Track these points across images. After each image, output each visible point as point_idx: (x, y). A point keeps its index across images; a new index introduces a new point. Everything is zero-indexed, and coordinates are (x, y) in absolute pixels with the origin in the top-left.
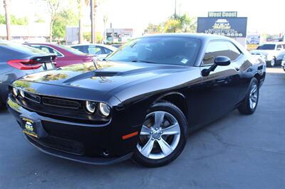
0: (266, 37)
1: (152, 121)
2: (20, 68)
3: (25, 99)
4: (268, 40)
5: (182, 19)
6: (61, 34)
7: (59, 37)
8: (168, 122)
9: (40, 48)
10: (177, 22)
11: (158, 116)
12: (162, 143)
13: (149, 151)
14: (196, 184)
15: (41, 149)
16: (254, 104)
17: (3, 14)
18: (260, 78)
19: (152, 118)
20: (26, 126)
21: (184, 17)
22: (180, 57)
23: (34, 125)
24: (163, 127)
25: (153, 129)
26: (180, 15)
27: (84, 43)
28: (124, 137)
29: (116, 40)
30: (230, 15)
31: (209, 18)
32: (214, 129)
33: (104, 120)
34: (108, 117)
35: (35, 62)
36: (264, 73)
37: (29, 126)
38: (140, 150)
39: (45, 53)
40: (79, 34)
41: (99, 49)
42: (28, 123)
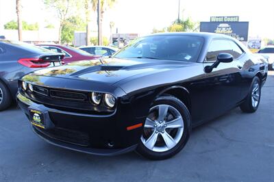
0: (267, 42)
1: (156, 114)
2: (30, 66)
3: (33, 93)
4: (268, 44)
5: (185, 25)
6: (70, 39)
7: (68, 41)
8: (171, 116)
9: (50, 48)
10: (180, 27)
11: (162, 109)
12: (166, 136)
13: (153, 143)
16: (257, 102)
17: (16, 21)
18: (262, 78)
19: (156, 111)
20: (34, 118)
21: (187, 22)
22: (184, 54)
23: (41, 116)
24: (167, 120)
25: (157, 122)
26: (183, 19)
27: (90, 45)
28: (129, 128)
29: (121, 45)
30: (232, 20)
31: (211, 22)
32: (216, 125)
33: (109, 110)
34: (113, 108)
35: (44, 61)
36: (266, 74)
37: (37, 118)
38: (144, 142)
39: (54, 52)
40: (86, 39)
41: (105, 52)
42: (35, 114)
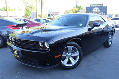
1: (67, 50)
2: (12, 28)
3: (14, 41)
4: (116, 16)
5: (79, 8)
6: (29, 15)
7: (28, 16)
8: (74, 51)
9: (21, 20)
10: (77, 9)
11: (70, 48)
12: (71, 59)
13: (66, 63)
14: (86, 77)
15: (21, 62)
16: (111, 43)
17: (5, 7)
18: (113, 32)
19: (67, 49)
20: (15, 53)
21: (80, 7)
22: (79, 23)
24: (72, 53)
25: (67, 53)
26: (79, 6)
27: (39, 18)
28: (56, 57)
29: (52, 17)
30: (100, 6)
31: (91, 7)
32: (93, 53)
33: (47, 50)
34: (49, 49)
35: (18, 26)
36: (115, 30)
38: (62, 62)
39: (22, 22)
40: (36, 15)
41: (45, 21)
42: (15, 51)
